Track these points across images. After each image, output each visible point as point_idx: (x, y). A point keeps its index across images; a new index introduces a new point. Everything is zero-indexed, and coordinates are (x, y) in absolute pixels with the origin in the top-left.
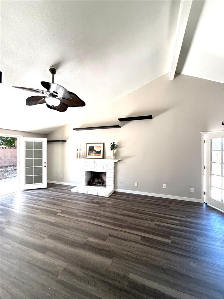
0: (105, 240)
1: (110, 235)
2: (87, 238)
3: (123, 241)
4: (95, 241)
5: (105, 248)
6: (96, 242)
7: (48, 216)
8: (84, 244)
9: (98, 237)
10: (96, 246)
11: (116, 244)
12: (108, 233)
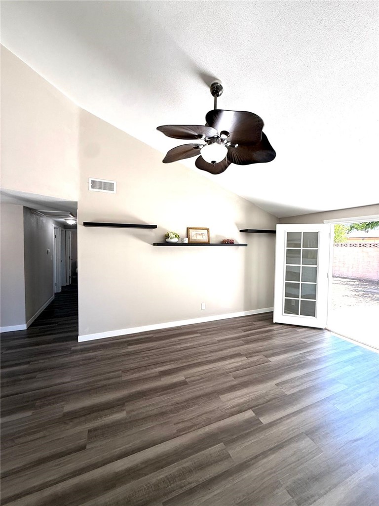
0: (90, 431)
1: (82, 448)
2: (128, 413)
3: (46, 453)
4: (111, 417)
5: (83, 418)
6: (106, 418)
7: (252, 396)
8: (124, 404)
9: (108, 427)
10: (101, 413)
11: (63, 438)
12: (92, 448)
